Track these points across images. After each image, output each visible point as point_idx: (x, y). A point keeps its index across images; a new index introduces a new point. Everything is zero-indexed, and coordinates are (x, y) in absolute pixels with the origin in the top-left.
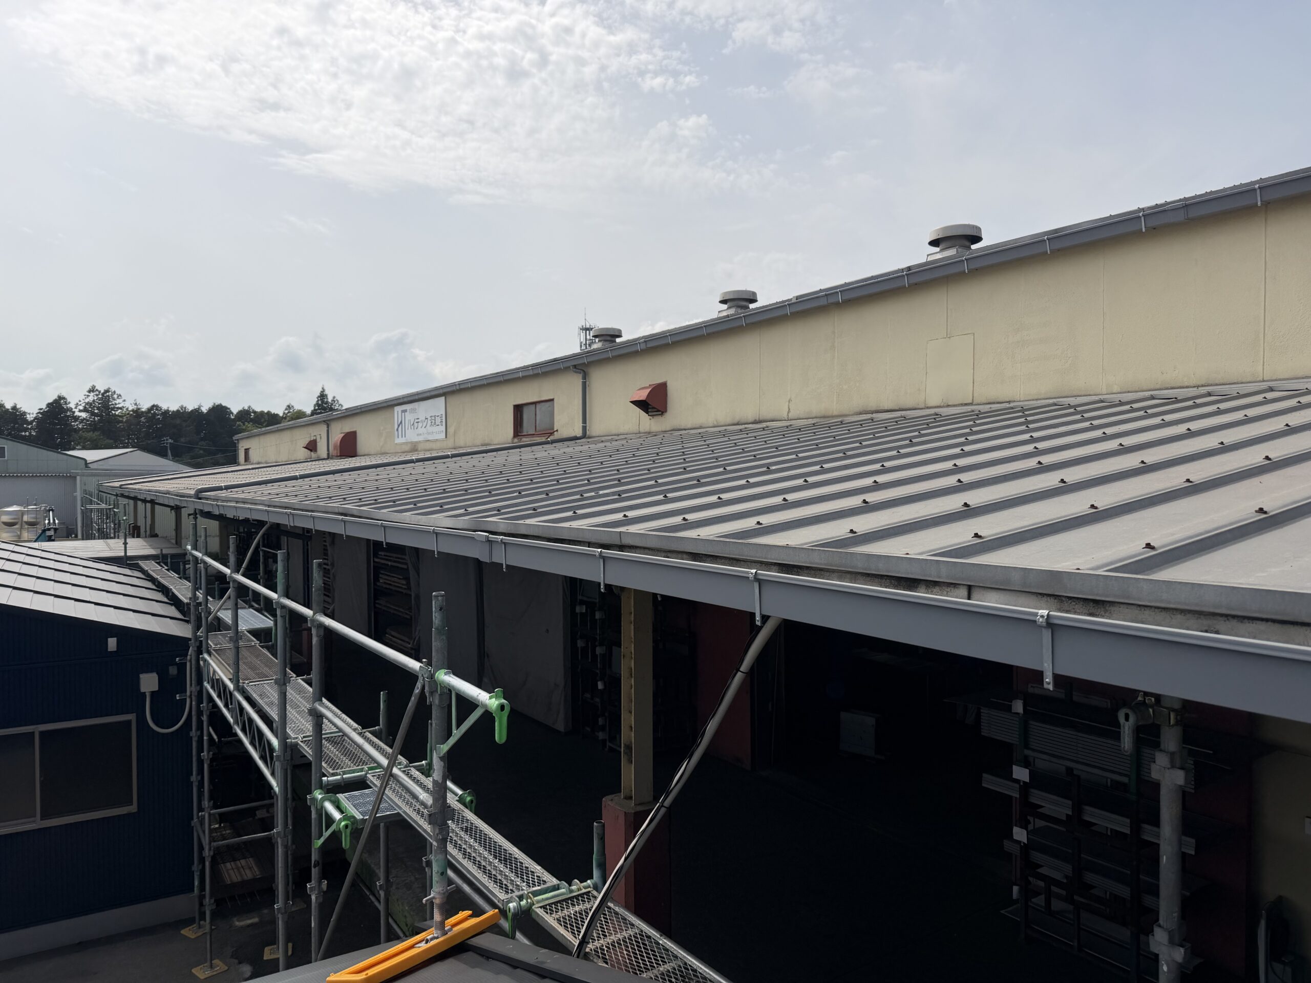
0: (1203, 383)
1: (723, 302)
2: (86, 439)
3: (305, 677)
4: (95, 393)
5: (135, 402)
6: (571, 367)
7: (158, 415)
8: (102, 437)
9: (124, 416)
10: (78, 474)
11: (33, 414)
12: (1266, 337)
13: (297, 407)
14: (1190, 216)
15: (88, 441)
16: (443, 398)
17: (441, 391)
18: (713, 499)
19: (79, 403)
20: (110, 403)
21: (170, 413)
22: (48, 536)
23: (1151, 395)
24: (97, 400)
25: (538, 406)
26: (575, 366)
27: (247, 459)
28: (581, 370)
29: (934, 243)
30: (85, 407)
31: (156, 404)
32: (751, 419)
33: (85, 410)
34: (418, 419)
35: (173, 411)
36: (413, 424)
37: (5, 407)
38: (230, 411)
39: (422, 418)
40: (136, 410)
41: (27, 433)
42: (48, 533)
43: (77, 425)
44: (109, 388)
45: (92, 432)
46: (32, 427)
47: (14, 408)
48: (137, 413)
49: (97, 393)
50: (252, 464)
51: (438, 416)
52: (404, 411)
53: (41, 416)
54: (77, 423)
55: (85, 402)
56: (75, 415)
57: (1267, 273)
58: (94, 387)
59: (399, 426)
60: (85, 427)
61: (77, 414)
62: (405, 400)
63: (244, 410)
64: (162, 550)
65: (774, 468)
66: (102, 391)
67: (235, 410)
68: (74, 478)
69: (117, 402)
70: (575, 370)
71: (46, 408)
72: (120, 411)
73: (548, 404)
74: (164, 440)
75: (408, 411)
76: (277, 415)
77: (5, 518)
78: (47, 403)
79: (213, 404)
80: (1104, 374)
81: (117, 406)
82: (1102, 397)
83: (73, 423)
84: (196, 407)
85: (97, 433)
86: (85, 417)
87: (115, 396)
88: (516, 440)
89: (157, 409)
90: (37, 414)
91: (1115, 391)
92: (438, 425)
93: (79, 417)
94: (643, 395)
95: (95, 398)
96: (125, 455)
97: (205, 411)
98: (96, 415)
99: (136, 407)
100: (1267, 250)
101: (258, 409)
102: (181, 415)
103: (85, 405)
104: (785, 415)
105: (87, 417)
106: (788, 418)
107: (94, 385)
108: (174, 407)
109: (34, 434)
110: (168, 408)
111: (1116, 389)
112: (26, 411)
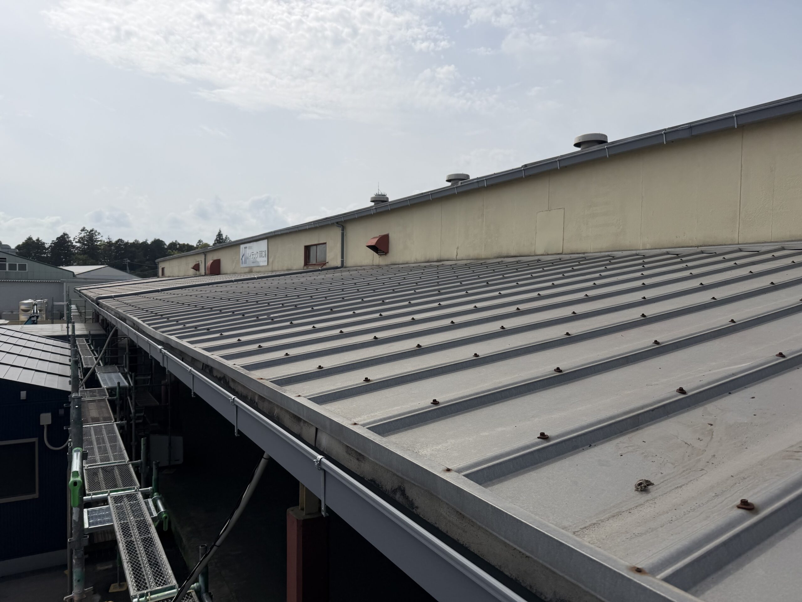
0: (701, 244)
1: (448, 181)
2: (79, 259)
3: (119, 422)
4: (85, 232)
5: (108, 237)
6: (335, 223)
7: (122, 245)
8: (88, 258)
9: (102, 245)
10: (64, 282)
11: (49, 244)
12: (741, 215)
13: (205, 241)
14: (693, 134)
15: (81, 260)
16: (266, 241)
17: (264, 236)
18: (310, 327)
19: (76, 238)
20: (94, 238)
21: (129, 244)
22: (33, 321)
23: (667, 252)
24: (86, 236)
25: (318, 247)
26: (337, 223)
27: (163, 274)
28: (341, 225)
29: (577, 145)
30: (79, 240)
31: (120, 239)
32: (435, 259)
33: (79, 242)
34: (253, 253)
35: (131, 243)
36: (250, 256)
37: (32, 239)
38: (165, 243)
39: (255, 252)
40: (109, 242)
41: (45, 255)
42: (33, 319)
43: (74, 251)
44: (93, 229)
45: (83, 255)
46: (48, 251)
47: (38, 240)
48: (110, 244)
49: (86, 231)
50: (166, 277)
51: (263, 251)
52: (246, 248)
53: (53, 245)
54: (75, 249)
55: (79, 237)
56: (73, 244)
57: (742, 173)
58: (84, 228)
59: (242, 257)
60: (79, 252)
61: (74, 244)
62: (246, 241)
63: (173, 243)
64: (90, 332)
65: (387, 301)
66: (89, 231)
67: (167, 243)
68: (61, 283)
69: (97, 237)
70: (337, 225)
71: (56, 240)
72: (99, 242)
73: (324, 245)
74: (125, 261)
75: (248, 247)
76: (193, 246)
77: (23, 307)
78: (57, 237)
79: (154, 239)
80: (641, 237)
81: (98, 240)
82: (638, 252)
83: (72, 250)
84: (144, 241)
85: (86, 256)
86: (79, 246)
87: (97, 234)
88: (305, 268)
89: (121, 242)
90: (51, 243)
91: (647, 248)
92: (264, 257)
93: (75, 246)
94: (373, 242)
95: (85, 235)
96: (100, 269)
97: (150, 243)
98: (85, 245)
99: (109, 240)
100: (743, 157)
101: (181, 242)
102: (136, 245)
103: (79, 239)
104: (455, 257)
105: (80, 246)
106: (456, 259)
107: (84, 227)
108: (131, 241)
109: (50, 256)
110: (128, 241)
111: (648, 246)
112: (45, 242)
